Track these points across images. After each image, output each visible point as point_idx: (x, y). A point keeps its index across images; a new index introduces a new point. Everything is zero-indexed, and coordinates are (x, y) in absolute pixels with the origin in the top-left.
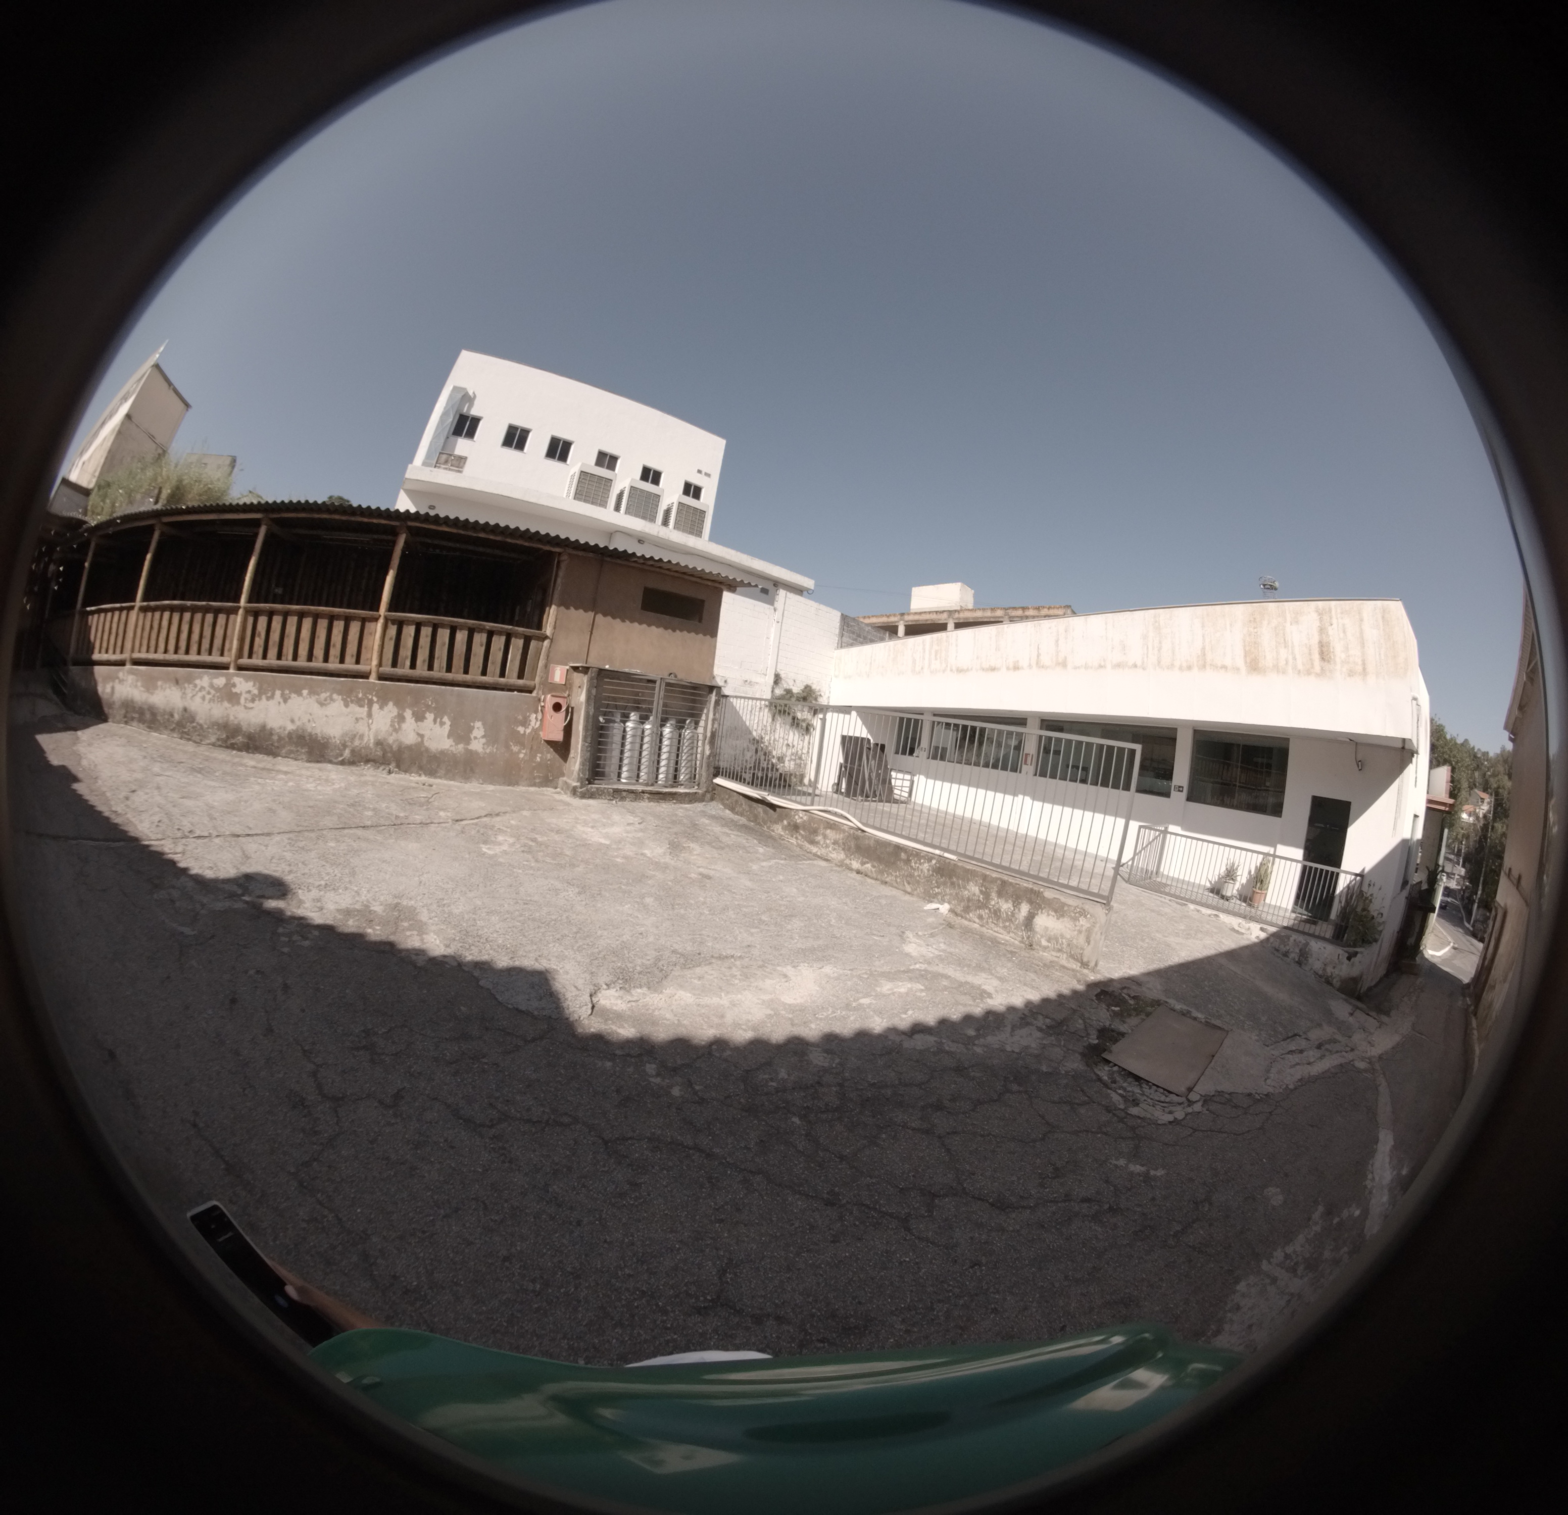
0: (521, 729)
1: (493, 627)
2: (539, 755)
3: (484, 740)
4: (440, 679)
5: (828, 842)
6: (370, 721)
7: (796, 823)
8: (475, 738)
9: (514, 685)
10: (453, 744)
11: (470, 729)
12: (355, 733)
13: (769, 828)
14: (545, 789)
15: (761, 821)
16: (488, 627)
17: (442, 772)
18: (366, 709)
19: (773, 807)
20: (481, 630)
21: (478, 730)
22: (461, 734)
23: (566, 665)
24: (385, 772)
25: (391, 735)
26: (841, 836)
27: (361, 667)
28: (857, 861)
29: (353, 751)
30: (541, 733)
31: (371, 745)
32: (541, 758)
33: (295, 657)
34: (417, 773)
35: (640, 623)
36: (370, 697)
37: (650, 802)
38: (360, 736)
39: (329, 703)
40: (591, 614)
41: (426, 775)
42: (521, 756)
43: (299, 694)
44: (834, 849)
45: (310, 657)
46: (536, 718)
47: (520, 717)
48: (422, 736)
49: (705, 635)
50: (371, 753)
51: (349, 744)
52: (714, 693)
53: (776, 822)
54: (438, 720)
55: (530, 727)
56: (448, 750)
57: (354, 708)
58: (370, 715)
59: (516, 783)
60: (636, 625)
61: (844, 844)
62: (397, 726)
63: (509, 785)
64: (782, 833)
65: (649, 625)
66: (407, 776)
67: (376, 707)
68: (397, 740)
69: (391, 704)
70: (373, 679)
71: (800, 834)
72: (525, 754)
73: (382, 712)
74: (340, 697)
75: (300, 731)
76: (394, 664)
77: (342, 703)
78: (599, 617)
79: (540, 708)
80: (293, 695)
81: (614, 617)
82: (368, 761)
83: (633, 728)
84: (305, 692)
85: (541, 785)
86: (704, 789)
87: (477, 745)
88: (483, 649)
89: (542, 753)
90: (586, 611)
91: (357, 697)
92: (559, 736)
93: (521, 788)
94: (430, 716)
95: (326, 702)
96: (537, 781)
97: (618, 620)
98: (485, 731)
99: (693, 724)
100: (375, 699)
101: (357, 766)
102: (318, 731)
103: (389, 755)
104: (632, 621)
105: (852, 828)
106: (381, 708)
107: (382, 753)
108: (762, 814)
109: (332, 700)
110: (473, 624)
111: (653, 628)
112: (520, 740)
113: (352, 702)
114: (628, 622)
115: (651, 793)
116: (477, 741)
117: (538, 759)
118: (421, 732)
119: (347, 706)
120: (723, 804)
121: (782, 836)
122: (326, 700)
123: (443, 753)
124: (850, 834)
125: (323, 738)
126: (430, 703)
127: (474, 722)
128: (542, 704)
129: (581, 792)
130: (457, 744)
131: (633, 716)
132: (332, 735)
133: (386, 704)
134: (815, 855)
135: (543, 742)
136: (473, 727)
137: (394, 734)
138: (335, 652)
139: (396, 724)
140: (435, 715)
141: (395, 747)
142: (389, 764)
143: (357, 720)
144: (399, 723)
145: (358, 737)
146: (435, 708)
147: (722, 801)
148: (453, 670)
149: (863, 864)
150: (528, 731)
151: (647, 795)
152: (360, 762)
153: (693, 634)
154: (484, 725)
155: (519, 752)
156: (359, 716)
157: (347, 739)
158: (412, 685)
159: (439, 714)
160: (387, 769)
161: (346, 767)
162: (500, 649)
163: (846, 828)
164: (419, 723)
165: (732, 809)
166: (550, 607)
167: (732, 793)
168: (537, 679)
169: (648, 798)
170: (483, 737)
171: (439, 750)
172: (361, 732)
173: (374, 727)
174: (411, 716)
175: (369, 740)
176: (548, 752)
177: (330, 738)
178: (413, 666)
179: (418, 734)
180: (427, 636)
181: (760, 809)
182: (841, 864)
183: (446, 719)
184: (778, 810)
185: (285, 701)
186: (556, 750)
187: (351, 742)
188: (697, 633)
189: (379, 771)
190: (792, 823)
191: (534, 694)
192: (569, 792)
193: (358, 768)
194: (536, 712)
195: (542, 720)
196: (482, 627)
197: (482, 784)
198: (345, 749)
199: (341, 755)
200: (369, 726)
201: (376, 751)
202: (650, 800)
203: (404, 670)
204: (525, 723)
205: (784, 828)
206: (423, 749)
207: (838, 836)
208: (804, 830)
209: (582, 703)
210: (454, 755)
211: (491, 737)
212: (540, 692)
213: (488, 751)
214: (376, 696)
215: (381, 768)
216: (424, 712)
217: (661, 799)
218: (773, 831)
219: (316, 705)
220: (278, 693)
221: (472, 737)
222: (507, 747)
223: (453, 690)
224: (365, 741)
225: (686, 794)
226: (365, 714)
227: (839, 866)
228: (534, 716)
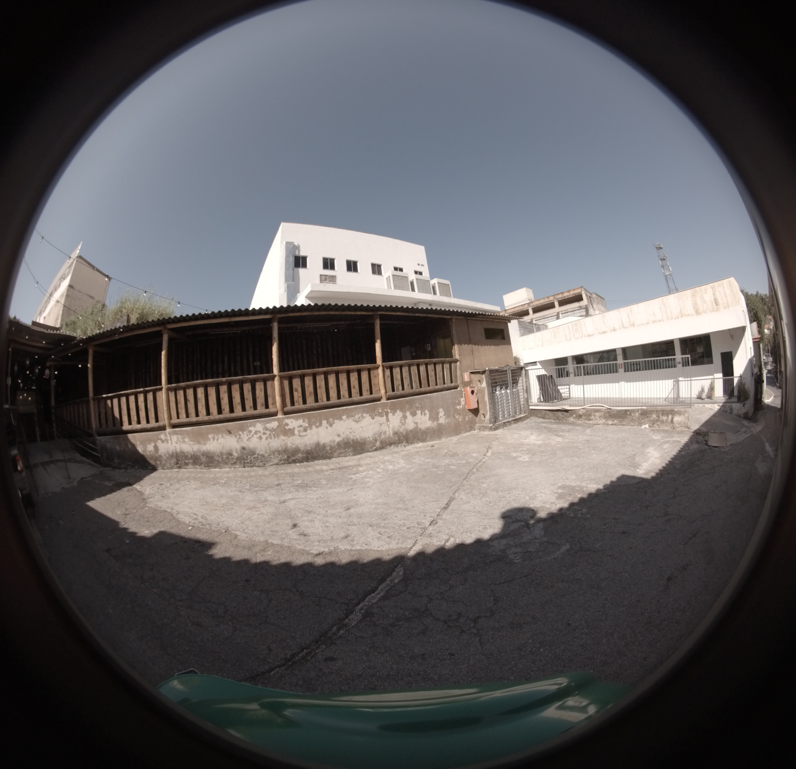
0: (458, 407)
1: (436, 360)
2: (467, 417)
3: (444, 417)
4: (419, 392)
5: (597, 417)
6: (389, 423)
7: (580, 414)
8: (441, 417)
9: (451, 387)
10: (432, 423)
11: (438, 413)
12: (381, 432)
13: (566, 420)
14: (472, 432)
15: (561, 419)
16: (434, 361)
17: (428, 438)
18: (385, 417)
19: (567, 411)
20: (430, 363)
21: (442, 413)
22: (434, 417)
23: (468, 372)
24: (403, 447)
25: (401, 427)
26: (602, 413)
27: (374, 396)
28: (611, 421)
29: (381, 442)
30: (466, 407)
31: (391, 436)
32: (468, 418)
33: (328, 399)
34: (417, 442)
35: (487, 346)
36: (386, 410)
37: (514, 424)
38: (384, 432)
39: (362, 419)
40: (470, 346)
41: (421, 442)
42: (460, 419)
43: (341, 419)
44: (600, 419)
45: (339, 397)
46: (463, 400)
47: (457, 401)
48: (416, 423)
49: (508, 345)
50: (392, 440)
51: (379, 438)
52: (523, 370)
53: (569, 417)
54: (423, 413)
55: (462, 405)
56: (430, 427)
57: (377, 418)
58: (388, 420)
59: (460, 433)
60: (486, 346)
61: (604, 416)
62: (404, 422)
63: (457, 435)
64: (574, 420)
65: (490, 346)
66: (413, 446)
67: (390, 415)
68: (405, 429)
69: (398, 411)
70: (384, 401)
71: (583, 418)
72: (462, 418)
73: (394, 417)
74: (368, 415)
75: (346, 440)
76: (393, 390)
77: (370, 417)
78: (473, 345)
79: (463, 395)
80: (336, 421)
81: (478, 345)
82: (391, 444)
83: (500, 394)
84: (344, 417)
85: (469, 431)
86: (528, 413)
87: (442, 420)
88: (434, 372)
89: (468, 416)
90: (468, 345)
91: (378, 412)
92: (475, 406)
93: (464, 435)
94: (419, 412)
95: (359, 420)
96: (468, 429)
97: (480, 346)
98: (444, 413)
99: (516, 386)
100: (389, 411)
101: (386, 449)
102: (358, 437)
103: (402, 438)
104: (484, 345)
105: (605, 409)
106: (393, 414)
107: (398, 438)
108: (561, 416)
109: (363, 417)
110: (428, 361)
111: (492, 346)
112: (458, 412)
113: (376, 415)
114: (483, 346)
115: (514, 420)
116: (441, 418)
117: (467, 419)
118: (416, 421)
119: (373, 418)
120: (537, 417)
121: (573, 421)
122: (359, 418)
123: (427, 429)
124: (606, 412)
125: (362, 440)
126: (418, 406)
127: (439, 410)
128: (464, 393)
129: (494, 428)
130: (433, 423)
131: (498, 388)
132: (367, 437)
133: (396, 412)
134: (593, 424)
135: (467, 410)
136: (439, 412)
137: (403, 426)
138: (355, 391)
139: (403, 421)
140: (421, 410)
141: (404, 433)
142: (402, 443)
143: (381, 424)
144: (404, 421)
145: (383, 433)
146: (421, 407)
147: (536, 416)
148: (422, 386)
149: (613, 421)
150: (461, 407)
151: (513, 422)
152: (386, 446)
153: (504, 346)
154: (443, 409)
155: (459, 418)
156: (381, 422)
157: (377, 436)
158: (407, 398)
159: (422, 409)
160: (403, 445)
161: (380, 451)
162: (441, 371)
163: (604, 410)
164: (414, 417)
165: (543, 418)
166: (455, 346)
167: (541, 411)
168: (458, 381)
169: (513, 423)
170: (444, 415)
171: (426, 427)
172: (384, 430)
173: (391, 426)
174: (410, 415)
175: (390, 433)
176: (470, 415)
177: (366, 438)
178: (403, 389)
179: (415, 423)
180: (407, 372)
181: (559, 414)
182: (604, 424)
183: (426, 412)
184: (569, 411)
185: (331, 425)
186: (473, 413)
187: (379, 437)
188: (505, 345)
189: (399, 447)
190: (578, 415)
191: (459, 389)
192: (488, 430)
193: (387, 450)
194: (462, 397)
195: (465, 401)
196: (431, 362)
197: (447, 438)
198: (376, 442)
199: (375, 446)
200: (388, 426)
201: (394, 438)
202: (514, 423)
203: (399, 391)
204: (459, 404)
205: (574, 418)
206: (418, 430)
207: (601, 414)
208: (584, 416)
209: (483, 388)
210: (433, 428)
211: (447, 415)
212: (462, 387)
213: (447, 422)
214: (389, 409)
215: (400, 446)
216: (416, 411)
217: (517, 422)
218: (569, 421)
219: (354, 423)
220: (324, 422)
221: (439, 417)
222: (454, 417)
223: (427, 396)
224: (387, 435)
225: (524, 417)
226: (385, 420)
227: (604, 425)
228: (462, 399)
